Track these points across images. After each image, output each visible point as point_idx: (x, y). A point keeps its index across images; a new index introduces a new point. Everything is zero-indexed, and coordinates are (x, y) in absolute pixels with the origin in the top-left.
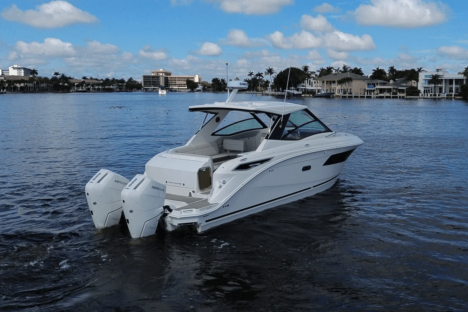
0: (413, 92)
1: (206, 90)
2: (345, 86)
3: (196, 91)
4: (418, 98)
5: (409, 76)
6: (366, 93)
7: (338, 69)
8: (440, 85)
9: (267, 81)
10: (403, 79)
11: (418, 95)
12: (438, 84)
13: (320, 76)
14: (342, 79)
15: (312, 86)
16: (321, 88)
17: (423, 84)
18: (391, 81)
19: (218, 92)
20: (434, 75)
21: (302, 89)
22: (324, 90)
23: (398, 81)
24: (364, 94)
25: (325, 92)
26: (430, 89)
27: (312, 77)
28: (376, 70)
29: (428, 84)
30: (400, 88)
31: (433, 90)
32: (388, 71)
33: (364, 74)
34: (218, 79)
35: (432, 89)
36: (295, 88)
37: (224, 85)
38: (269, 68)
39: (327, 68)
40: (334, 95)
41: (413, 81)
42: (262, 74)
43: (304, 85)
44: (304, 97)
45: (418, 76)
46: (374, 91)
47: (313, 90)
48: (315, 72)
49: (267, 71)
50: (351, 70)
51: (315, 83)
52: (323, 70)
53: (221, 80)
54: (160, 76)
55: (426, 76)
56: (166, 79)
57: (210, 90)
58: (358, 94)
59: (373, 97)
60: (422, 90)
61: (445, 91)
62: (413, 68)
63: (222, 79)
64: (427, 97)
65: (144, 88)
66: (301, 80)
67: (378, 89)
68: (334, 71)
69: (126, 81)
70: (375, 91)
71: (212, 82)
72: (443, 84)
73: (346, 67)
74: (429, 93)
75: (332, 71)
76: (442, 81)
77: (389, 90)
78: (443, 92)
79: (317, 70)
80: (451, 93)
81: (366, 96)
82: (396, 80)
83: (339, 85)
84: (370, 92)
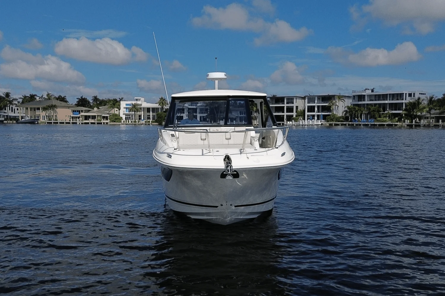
0: (116, 119)
2: (50, 112)
4: (120, 124)
5: (111, 104)
6: (71, 119)
7: (42, 97)
8: (139, 113)
10: (106, 107)
11: (120, 122)
12: (137, 112)
13: (23, 102)
14: (46, 106)
15: (14, 113)
16: (24, 115)
17: (125, 112)
18: (95, 109)
20: (134, 104)
21: (4, 116)
22: (28, 117)
23: (102, 109)
24: (70, 121)
25: (30, 119)
26: (131, 116)
27: (15, 104)
28: (81, 98)
29: (129, 112)
30: (104, 115)
31: (133, 117)
32: (92, 100)
33: (68, 102)
39: (30, 95)
40: (39, 121)
41: (116, 109)
43: (6, 111)
44: (7, 123)
45: (119, 105)
46: (79, 118)
47: (16, 116)
48: (18, 99)
50: (55, 97)
51: (18, 109)
52: (25, 97)
55: (126, 105)
58: (64, 121)
59: (79, 123)
61: (143, 118)
62: (115, 98)
64: (128, 123)
66: (2, 106)
67: (83, 115)
68: (38, 98)
70: (80, 117)
72: (142, 112)
73: (50, 95)
74: (130, 120)
75: (36, 98)
76: (141, 109)
77: (94, 117)
78: (142, 119)
79: (20, 97)
80: (148, 120)
81: (72, 122)
82: (100, 107)
83: (43, 112)
84: (75, 118)
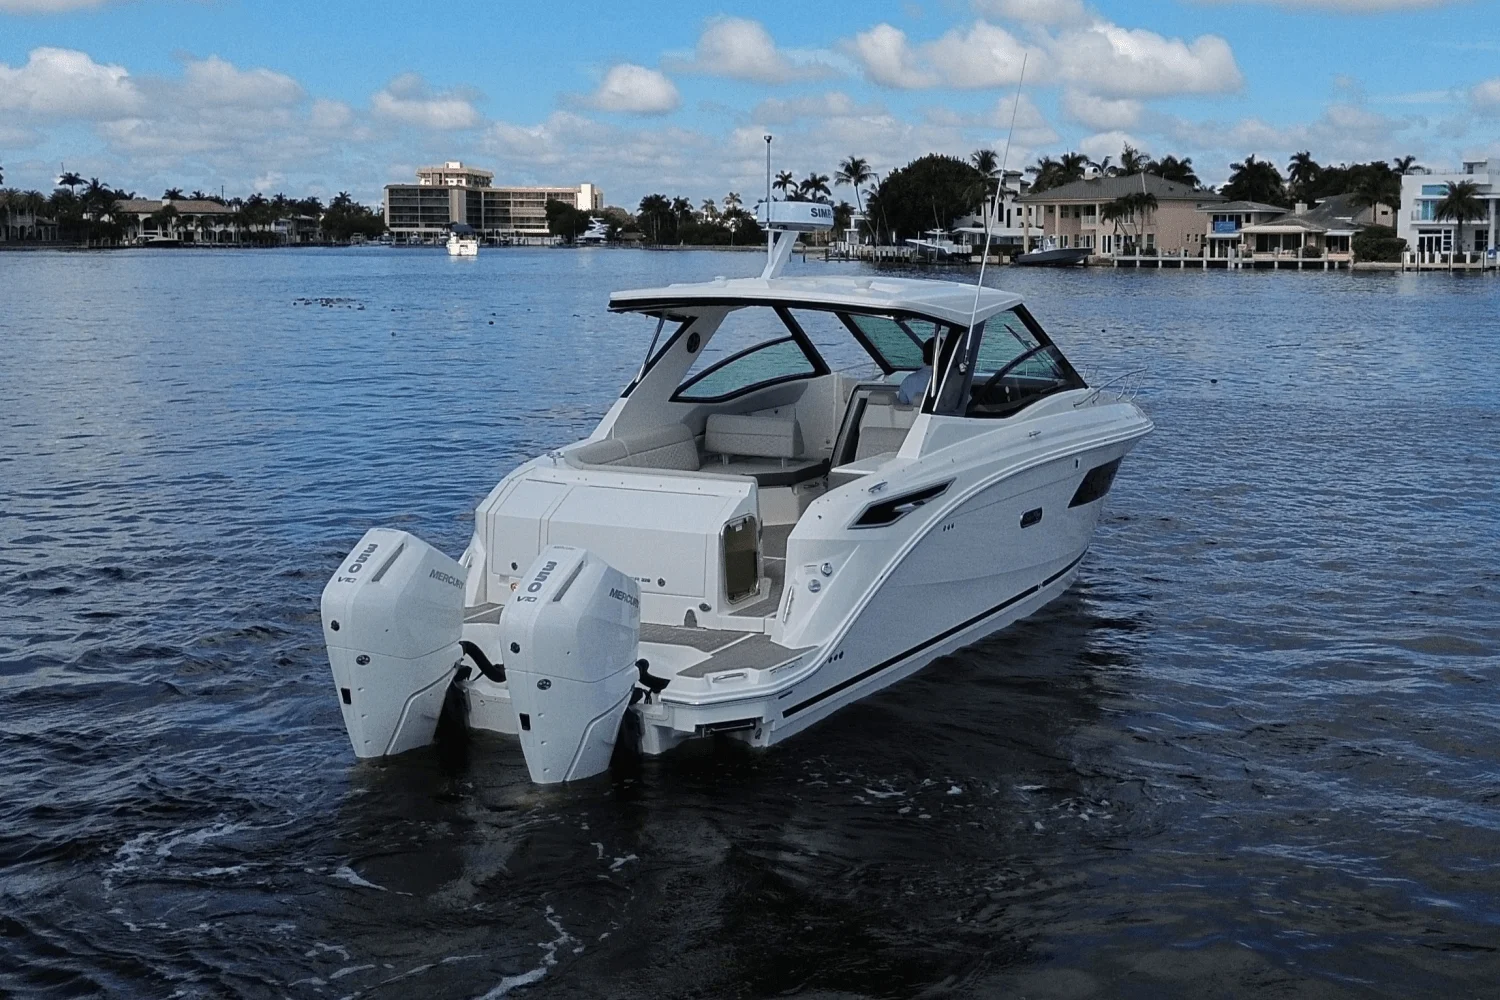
0: (1381, 245)
1: (617, 239)
2: (1131, 225)
3: (583, 245)
4: (1398, 269)
5: (1365, 189)
6: (1207, 250)
7: (1106, 163)
8: (1478, 222)
9: (844, 205)
10: (1345, 197)
11: (1399, 259)
12: (1470, 218)
13: (1039, 186)
14: (1119, 199)
15: (1008, 226)
16: (1041, 232)
17: (1418, 219)
18: (1300, 208)
19: (665, 247)
20: (1457, 183)
21: (973, 235)
22: (1052, 241)
23: (1325, 205)
24: (1201, 255)
25: (1058, 248)
26: (1443, 235)
27: (1011, 192)
28: (1246, 165)
29: (1435, 219)
30: (1330, 232)
31: (1452, 241)
32: (1289, 170)
33: (1198, 182)
34: (665, 200)
35: (1450, 238)
36: (945, 233)
37: (684, 223)
38: (853, 159)
39: (1065, 158)
40: (1090, 257)
41: (1381, 207)
42: (826, 179)
43: (980, 219)
44: (981, 263)
45: (1397, 190)
46: (1235, 242)
47: (1012, 239)
48: (1021, 175)
49: (842, 171)
50: (1153, 165)
51: (1019, 212)
52: (1048, 165)
53: (673, 202)
54: (452, 187)
55: (1426, 189)
56: (472, 197)
57: (634, 240)
58: (1179, 255)
59: (1233, 266)
60: (1413, 239)
61: (1496, 242)
62: (1379, 160)
63: (677, 200)
64: (1431, 266)
65: (392, 234)
66: (968, 202)
67: (1252, 234)
68: (1089, 170)
69: (326, 205)
70: (1239, 242)
71: (641, 212)
72: (1488, 219)
73: (1134, 156)
74: (1440, 250)
75: (1082, 171)
76: (1488, 207)
77: (1292, 241)
78: (1491, 246)
79: (1029, 165)
81: (1208, 262)
82: (1317, 202)
83: (1107, 221)
84: (1220, 247)
